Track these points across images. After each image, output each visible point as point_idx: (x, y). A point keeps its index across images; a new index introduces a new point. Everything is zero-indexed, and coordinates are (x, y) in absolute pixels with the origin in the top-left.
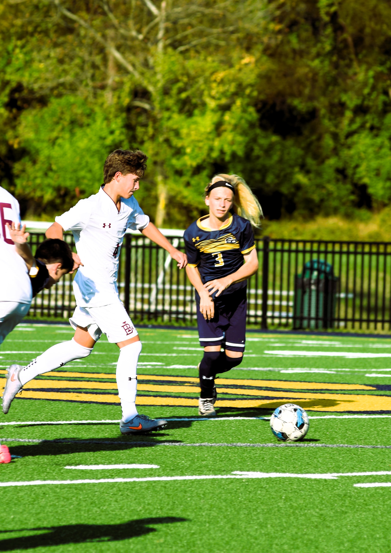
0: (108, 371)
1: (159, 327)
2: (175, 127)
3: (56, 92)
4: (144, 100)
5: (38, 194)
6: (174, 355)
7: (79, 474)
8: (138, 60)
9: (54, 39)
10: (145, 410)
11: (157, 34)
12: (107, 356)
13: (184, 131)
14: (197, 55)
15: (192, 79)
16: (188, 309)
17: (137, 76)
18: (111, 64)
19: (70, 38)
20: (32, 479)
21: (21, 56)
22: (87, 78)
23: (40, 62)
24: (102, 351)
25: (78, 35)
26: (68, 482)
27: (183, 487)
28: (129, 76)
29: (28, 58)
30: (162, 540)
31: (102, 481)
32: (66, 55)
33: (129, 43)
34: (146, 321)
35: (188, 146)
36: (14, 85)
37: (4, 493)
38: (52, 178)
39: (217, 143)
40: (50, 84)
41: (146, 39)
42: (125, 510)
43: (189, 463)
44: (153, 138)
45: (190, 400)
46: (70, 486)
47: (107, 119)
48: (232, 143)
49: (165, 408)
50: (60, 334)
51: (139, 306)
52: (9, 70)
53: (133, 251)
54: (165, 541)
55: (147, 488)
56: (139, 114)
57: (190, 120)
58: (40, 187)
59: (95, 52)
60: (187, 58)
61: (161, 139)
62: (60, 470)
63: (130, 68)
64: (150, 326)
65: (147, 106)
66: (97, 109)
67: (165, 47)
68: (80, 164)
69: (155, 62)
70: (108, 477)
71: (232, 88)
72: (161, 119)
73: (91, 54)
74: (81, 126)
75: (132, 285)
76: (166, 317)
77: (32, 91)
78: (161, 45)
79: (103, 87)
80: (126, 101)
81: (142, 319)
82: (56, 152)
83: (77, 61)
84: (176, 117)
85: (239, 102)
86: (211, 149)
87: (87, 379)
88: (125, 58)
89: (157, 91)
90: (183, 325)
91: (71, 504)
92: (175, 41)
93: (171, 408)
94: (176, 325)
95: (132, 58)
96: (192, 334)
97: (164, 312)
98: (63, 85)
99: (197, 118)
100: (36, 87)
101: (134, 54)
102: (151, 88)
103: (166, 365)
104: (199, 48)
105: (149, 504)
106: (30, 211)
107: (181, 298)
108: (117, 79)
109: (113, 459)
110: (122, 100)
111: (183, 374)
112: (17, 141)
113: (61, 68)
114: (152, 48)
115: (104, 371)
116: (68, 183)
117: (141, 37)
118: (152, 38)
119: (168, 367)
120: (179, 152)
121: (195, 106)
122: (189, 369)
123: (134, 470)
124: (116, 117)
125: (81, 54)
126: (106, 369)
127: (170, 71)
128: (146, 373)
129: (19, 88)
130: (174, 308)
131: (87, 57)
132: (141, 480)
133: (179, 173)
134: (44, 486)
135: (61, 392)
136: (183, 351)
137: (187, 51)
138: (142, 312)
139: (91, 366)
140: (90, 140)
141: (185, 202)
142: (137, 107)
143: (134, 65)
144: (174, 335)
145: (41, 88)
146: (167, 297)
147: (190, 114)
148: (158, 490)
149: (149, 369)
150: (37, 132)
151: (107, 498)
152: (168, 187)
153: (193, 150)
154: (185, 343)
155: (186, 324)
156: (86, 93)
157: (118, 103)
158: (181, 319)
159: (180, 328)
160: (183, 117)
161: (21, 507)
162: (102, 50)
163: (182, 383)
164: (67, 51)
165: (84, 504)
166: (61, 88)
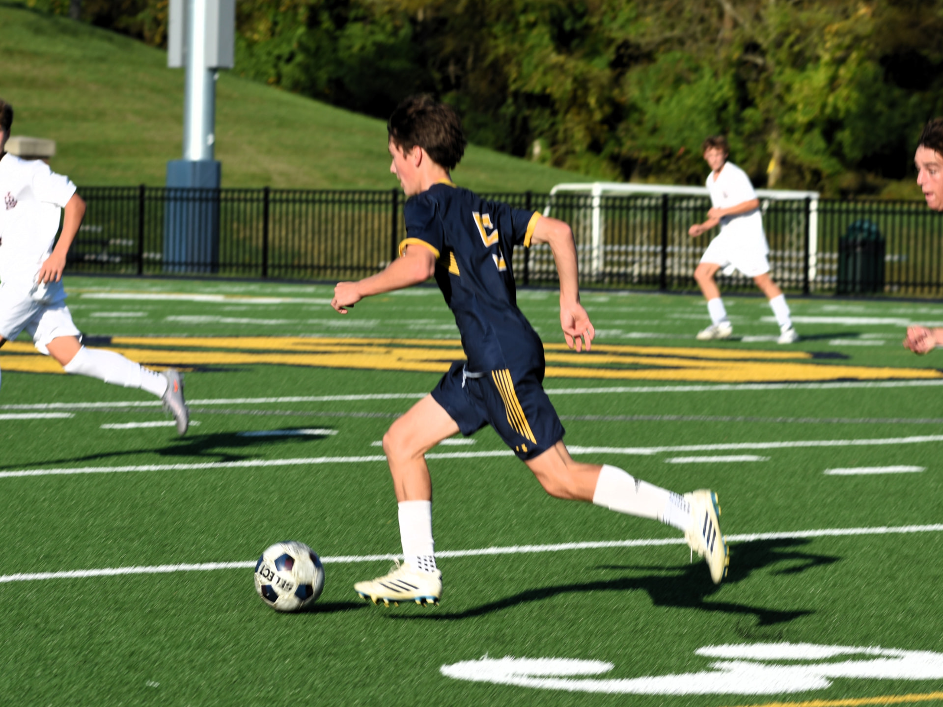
2: (786, 82)
3: (662, 47)
4: (756, 54)
5: (643, 154)
13: (796, 86)
14: (811, 6)
15: (806, 31)
17: (748, 29)
18: (727, 21)
23: (648, 16)
28: (741, 29)
29: (635, 13)
35: (800, 102)
36: (620, 41)
38: (657, 138)
39: (831, 99)
40: (657, 39)
44: (764, 93)
47: (715, 74)
48: (848, 98)
52: (614, 26)
56: (750, 70)
57: (802, 75)
58: (645, 147)
60: (800, 10)
65: (759, 61)
66: (704, 64)
68: (685, 123)
69: (767, 14)
71: (847, 40)
72: (774, 74)
74: (689, 82)
77: (638, 47)
79: (715, 41)
80: (736, 55)
82: (661, 110)
84: (788, 71)
85: (854, 55)
86: (824, 106)
89: (769, 44)
98: (670, 39)
99: (810, 71)
100: (643, 42)
102: (760, 40)
106: (635, 174)
108: (730, 33)
110: (732, 54)
112: (624, 98)
113: (669, 22)
116: (674, 143)
120: (791, 109)
121: (809, 60)
124: (725, 72)
127: (782, 24)
129: (626, 44)
133: (790, 130)
140: (697, 97)
141: (797, 162)
142: (748, 62)
145: (648, 43)
147: (802, 69)
150: (642, 90)
152: (782, 145)
153: (805, 107)
157: (728, 58)
160: (795, 71)
166: (668, 43)
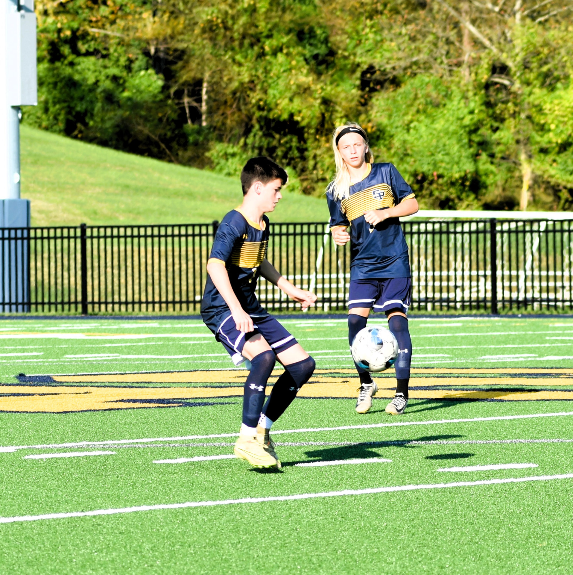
0: (478, 366)
1: (530, 316)
2: (537, 102)
3: (409, 71)
4: (503, 76)
6: (547, 345)
7: (453, 477)
8: (495, 33)
9: (406, 16)
10: (519, 406)
11: (514, 5)
12: (476, 349)
13: (547, 107)
14: (557, 25)
16: (559, 296)
17: (495, 50)
18: (466, 39)
19: (422, 13)
20: (403, 483)
21: (371, 36)
22: (442, 55)
23: (391, 40)
24: (470, 345)
25: (431, 10)
26: (442, 485)
27: (564, 486)
28: (487, 51)
29: (378, 38)
30: (545, 544)
31: (478, 483)
32: (419, 32)
33: (485, 16)
34: (515, 310)
35: (552, 123)
36: (365, 67)
37: (375, 499)
38: (408, 163)
40: (403, 64)
41: (502, 11)
42: (504, 513)
43: (569, 460)
44: (514, 115)
45: (567, 393)
46: (444, 490)
47: (465, 97)
49: (541, 402)
50: (425, 328)
51: (507, 295)
52: (359, 51)
53: (498, 236)
54: (549, 544)
55: (526, 489)
56: (498, 91)
57: (553, 95)
59: (449, 27)
60: (546, 30)
61: (523, 116)
62: (433, 473)
63: (487, 43)
64: (520, 316)
65: (506, 82)
66: (454, 88)
67: (523, 19)
68: (437, 147)
69: (513, 34)
70: (484, 479)
72: (522, 94)
73: (445, 29)
74: (437, 106)
75: (499, 273)
76: (536, 305)
77: (384, 73)
78: (518, 16)
79: (459, 65)
80: (484, 77)
81: (511, 308)
82: (411, 136)
83: (431, 38)
84: (537, 91)
87: (457, 375)
88: (481, 32)
89: (516, 66)
90: (555, 313)
91: (446, 509)
92: (534, 11)
93: (547, 402)
94: (547, 313)
95: (488, 31)
96: (564, 322)
97: (534, 300)
98: (416, 63)
99: (560, 92)
100: (388, 67)
101: (491, 27)
102: (510, 63)
103: (539, 356)
104: (559, 18)
105: (528, 506)
107: (551, 284)
108: (473, 55)
109: (489, 459)
110: (479, 77)
111: (558, 366)
112: (370, 125)
113: (413, 46)
114: (510, 20)
115: (473, 366)
116: (425, 168)
117: (497, 9)
118: (509, 10)
119: (542, 359)
120: (543, 129)
121: (558, 79)
122: (563, 360)
123: (510, 470)
124: (475, 94)
125: (434, 30)
126: (475, 363)
127: (529, 43)
128: (518, 366)
129: (371, 69)
130: (544, 296)
131: (440, 34)
132: (518, 480)
133: (544, 151)
134: (417, 490)
135: (429, 390)
136: (556, 340)
137: (546, 21)
138: (511, 301)
139: (459, 361)
140: (447, 121)
141: (553, 181)
142: (496, 83)
143: (490, 40)
144: (546, 324)
145: (394, 68)
146: (536, 283)
147: (552, 88)
148: (538, 490)
149: (522, 362)
151: (484, 501)
152: (533, 166)
153: (557, 126)
154: (557, 332)
155: (558, 312)
156: (441, 71)
157: (475, 80)
158: (552, 306)
159: (551, 316)
160: (545, 91)
161: (394, 513)
162: (456, 25)
163: (558, 375)
164: (419, 28)
165: (460, 508)
166: (414, 67)
